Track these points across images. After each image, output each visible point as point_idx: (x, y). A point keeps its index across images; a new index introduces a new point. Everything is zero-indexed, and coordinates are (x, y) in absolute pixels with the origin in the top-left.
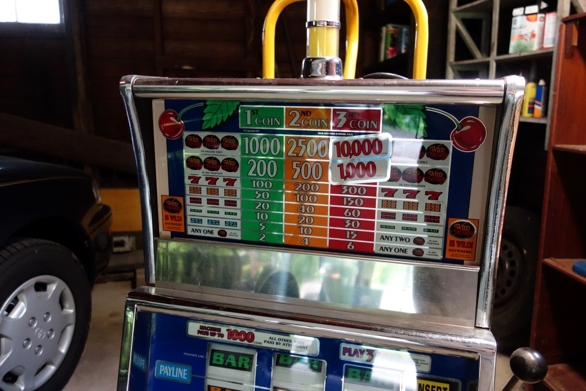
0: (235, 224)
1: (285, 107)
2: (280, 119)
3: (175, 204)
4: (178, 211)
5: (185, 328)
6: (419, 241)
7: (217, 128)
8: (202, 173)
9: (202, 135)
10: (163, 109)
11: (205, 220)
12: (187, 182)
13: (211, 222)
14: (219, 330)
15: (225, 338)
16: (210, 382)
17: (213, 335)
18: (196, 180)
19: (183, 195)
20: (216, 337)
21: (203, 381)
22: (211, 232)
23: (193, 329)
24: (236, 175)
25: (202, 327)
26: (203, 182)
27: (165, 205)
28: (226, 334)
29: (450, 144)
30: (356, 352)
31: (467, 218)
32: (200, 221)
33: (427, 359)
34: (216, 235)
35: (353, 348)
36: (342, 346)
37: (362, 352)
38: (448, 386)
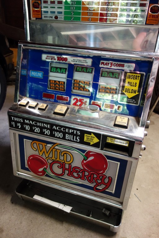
0: (61, 13)
3: (37, 4)
4: (38, 8)
5: (41, 57)
6: (136, 16)
11: (49, 12)
13: (52, 12)
14: (54, 57)
15: (56, 61)
16: (50, 78)
17: (52, 59)
21: (48, 78)
22: (52, 17)
23: (44, 57)
25: (47, 56)
27: (33, 5)
28: (57, 59)
30: (106, 64)
31: (157, 3)
32: (47, 12)
33: (134, 65)
34: (54, 18)
35: (105, 62)
36: (101, 61)
37: (108, 63)
38: (140, 75)
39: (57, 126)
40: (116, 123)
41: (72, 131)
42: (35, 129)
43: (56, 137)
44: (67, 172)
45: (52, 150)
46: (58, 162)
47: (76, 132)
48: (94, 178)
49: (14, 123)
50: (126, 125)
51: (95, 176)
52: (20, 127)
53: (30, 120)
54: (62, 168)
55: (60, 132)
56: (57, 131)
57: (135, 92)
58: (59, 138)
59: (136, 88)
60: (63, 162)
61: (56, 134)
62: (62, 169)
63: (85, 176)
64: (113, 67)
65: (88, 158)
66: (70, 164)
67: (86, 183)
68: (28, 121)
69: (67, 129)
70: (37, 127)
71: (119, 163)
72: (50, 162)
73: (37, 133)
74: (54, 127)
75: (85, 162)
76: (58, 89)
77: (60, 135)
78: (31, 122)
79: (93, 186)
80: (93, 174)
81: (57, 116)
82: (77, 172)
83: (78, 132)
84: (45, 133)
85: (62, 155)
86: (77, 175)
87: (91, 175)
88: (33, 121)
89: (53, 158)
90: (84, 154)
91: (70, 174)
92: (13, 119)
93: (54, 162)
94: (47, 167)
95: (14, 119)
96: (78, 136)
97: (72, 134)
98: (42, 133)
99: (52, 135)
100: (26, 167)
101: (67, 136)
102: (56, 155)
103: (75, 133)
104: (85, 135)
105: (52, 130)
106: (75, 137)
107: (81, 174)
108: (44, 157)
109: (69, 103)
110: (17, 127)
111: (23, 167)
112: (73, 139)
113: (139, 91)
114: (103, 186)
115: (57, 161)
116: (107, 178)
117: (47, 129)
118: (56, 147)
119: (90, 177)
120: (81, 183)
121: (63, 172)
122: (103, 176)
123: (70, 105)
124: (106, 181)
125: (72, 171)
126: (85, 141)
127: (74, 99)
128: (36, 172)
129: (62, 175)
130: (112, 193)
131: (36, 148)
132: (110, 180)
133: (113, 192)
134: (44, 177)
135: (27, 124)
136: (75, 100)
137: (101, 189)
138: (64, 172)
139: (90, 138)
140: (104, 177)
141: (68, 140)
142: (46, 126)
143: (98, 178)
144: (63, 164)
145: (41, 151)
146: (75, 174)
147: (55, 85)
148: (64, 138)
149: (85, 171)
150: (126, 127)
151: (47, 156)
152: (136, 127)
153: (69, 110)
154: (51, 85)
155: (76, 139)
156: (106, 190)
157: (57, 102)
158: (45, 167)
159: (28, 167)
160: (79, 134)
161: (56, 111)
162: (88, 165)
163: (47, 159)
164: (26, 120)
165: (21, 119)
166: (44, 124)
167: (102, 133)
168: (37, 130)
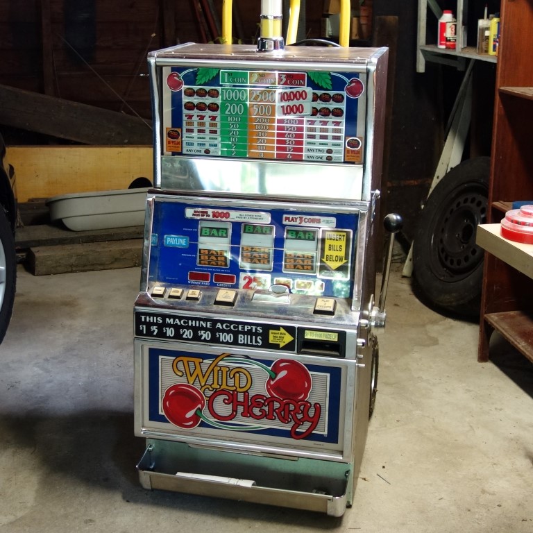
0: (216, 145)
1: (249, 72)
2: (246, 79)
3: (175, 134)
4: (177, 138)
5: (184, 213)
6: (329, 151)
7: (205, 84)
8: (195, 112)
9: (196, 88)
10: (170, 72)
11: (196, 144)
12: (185, 118)
13: (200, 145)
14: (207, 212)
15: (211, 217)
16: (200, 246)
17: (203, 216)
18: (190, 117)
19: (181, 127)
20: (205, 217)
21: (196, 245)
22: (200, 151)
23: (189, 213)
24: (217, 113)
25: (195, 212)
26: (195, 119)
27: (169, 135)
28: (211, 215)
29: (344, 93)
30: (292, 219)
31: (355, 136)
32: (192, 144)
33: (334, 219)
34: (203, 153)
35: (291, 216)
36: (285, 216)
37: (296, 219)
38: (345, 234)
39: (222, 322)
40: (317, 308)
41: (250, 328)
42: (184, 333)
43: (223, 343)
44: (241, 409)
45: (213, 370)
46: (223, 392)
47: (256, 329)
48: (290, 411)
49: (144, 326)
50: (331, 309)
51: (292, 407)
52: (155, 333)
53: (174, 317)
54: (232, 402)
55: (229, 332)
56: (223, 331)
57: (341, 260)
58: (227, 343)
59: (342, 254)
60: (233, 391)
61: (222, 337)
62: (231, 406)
63: (274, 410)
64: (303, 224)
65: (276, 375)
66: (247, 391)
67: (277, 425)
68: (172, 320)
69: (240, 326)
70: (188, 328)
71: (328, 375)
72: (209, 393)
73: (188, 339)
74: (219, 325)
75: (272, 383)
76: (214, 263)
77: (228, 338)
78: (177, 320)
79: (290, 429)
80: (288, 404)
81: (220, 307)
82: (259, 405)
83: (258, 328)
84: (203, 338)
85: (232, 376)
86: (260, 411)
87: (284, 407)
88: (180, 318)
89: (215, 386)
90: (270, 368)
91: (248, 413)
92: (143, 320)
93: (217, 393)
94: (203, 406)
95: (145, 319)
96: (260, 334)
97: (249, 333)
98: (196, 338)
99: (215, 340)
100: (160, 413)
101: (241, 338)
102: (220, 379)
103: (254, 331)
104: (271, 331)
105: (214, 331)
106: (254, 337)
107: (266, 409)
108: (197, 386)
109: (236, 286)
110: (150, 333)
111: (154, 416)
112: (251, 341)
113: (346, 258)
114: (307, 425)
115: (222, 390)
116: (312, 407)
117: (206, 329)
118: (221, 363)
119: (284, 410)
120: (268, 427)
121: (233, 411)
122: (305, 405)
123: (238, 288)
124: (312, 412)
125: (250, 405)
126: (270, 342)
127: (245, 279)
128: (180, 421)
129: (232, 417)
130: (323, 435)
131: (183, 369)
132: (318, 408)
133: (326, 433)
134: (197, 429)
135: (170, 326)
136: (247, 280)
137: (304, 431)
138: (235, 410)
139: (278, 335)
140: (307, 406)
141: (243, 345)
142: (204, 325)
143: (296, 411)
144: (232, 395)
145: (191, 376)
146: (256, 411)
147: (209, 257)
148: (235, 343)
149: (273, 401)
150: (331, 313)
151: (203, 384)
152: (347, 312)
153: (239, 296)
154: (202, 257)
155: (256, 341)
156: (314, 432)
157: (215, 285)
158: (200, 406)
159: (163, 414)
160: (261, 331)
161: (218, 299)
162: (278, 387)
163: (203, 388)
164: (167, 319)
165: (158, 319)
166: (201, 322)
167: (296, 325)
168: (188, 334)
